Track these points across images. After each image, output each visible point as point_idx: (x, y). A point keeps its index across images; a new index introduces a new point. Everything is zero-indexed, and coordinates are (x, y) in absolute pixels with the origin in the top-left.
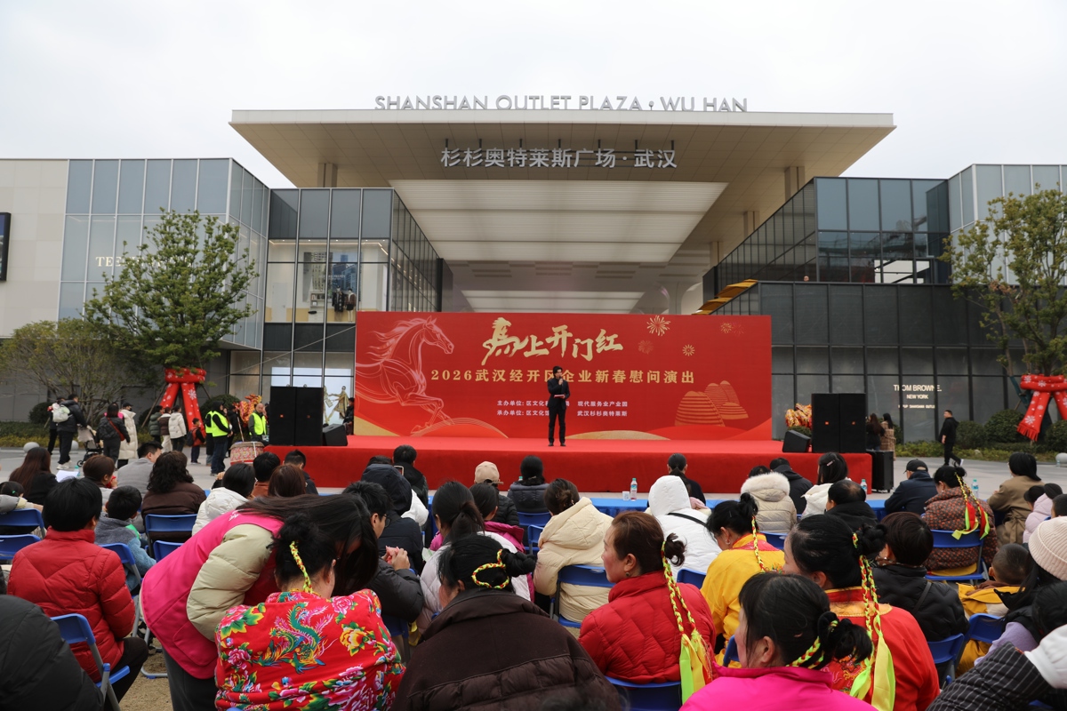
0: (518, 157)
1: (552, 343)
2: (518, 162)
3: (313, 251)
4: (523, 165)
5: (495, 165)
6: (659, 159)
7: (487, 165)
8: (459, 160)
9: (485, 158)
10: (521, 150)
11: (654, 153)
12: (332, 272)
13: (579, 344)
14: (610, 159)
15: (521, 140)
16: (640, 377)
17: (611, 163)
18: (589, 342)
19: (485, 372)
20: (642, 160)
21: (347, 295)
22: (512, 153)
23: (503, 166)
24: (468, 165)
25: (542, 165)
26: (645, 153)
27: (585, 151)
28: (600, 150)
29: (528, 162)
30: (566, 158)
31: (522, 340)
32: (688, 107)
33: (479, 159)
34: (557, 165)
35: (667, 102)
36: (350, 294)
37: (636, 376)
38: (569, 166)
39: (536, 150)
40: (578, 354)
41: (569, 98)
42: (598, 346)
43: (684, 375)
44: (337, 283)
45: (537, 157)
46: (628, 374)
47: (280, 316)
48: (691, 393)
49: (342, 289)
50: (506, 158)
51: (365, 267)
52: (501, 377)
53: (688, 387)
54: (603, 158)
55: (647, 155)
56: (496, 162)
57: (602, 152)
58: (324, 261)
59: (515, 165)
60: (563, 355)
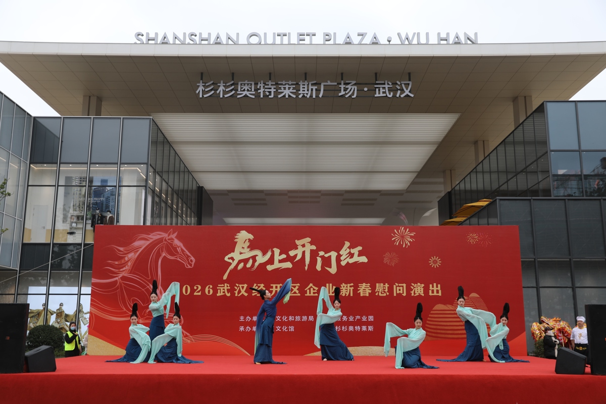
0: (267, 89)
1: (296, 255)
2: (268, 94)
3: (73, 175)
4: (272, 96)
5: (246, 96)
6: (398, 90)
7: (238, 97)
8: (213, 92)
9: (237, 90)
10: (270, 83)
11: (392, 84)
12: (92, 195)
13: (322, 257)
14: (351, 91)
15: (270, 74)
16: (386, 290)
17: (353, 94)
18: (333, 255)
19: (226, 287)
20: (382, 90)
21: (106, 217)
22: (262, 85)
23: (253, 97)
24: (221, 96)
25: (289, 96)
26: (384, 84)
27: (329, 83)
28: (342, 82)
29: (277, 93)
30: (312, 90)
31: (264, 254)
32: (423, 41)
33: (231, 90)
34: (304, 96)
35: (403, 37)
36: (109, 215)
37: (382, 289)
38: (314, 97)
39: (284, 83)
40: (322, 267)
41: (315, 35)
42: (342, 258)
43: (431, 288)
44: (98, 205)
45: (285, 88)
46: (373, 287)
47: (39, 236)
48: (439, 307)
49: (101, 211)
50: (256, 90)
51: (124, 190)
52: (243, 292)
53: (437, 300)
54: (345, 89)
55: (386, 86)
56: (248, 93)
57: (344, 84)
58: (84, 184)
59: (265, 96)
60: (306, 268)
